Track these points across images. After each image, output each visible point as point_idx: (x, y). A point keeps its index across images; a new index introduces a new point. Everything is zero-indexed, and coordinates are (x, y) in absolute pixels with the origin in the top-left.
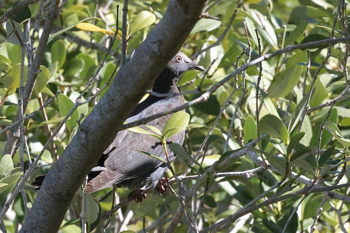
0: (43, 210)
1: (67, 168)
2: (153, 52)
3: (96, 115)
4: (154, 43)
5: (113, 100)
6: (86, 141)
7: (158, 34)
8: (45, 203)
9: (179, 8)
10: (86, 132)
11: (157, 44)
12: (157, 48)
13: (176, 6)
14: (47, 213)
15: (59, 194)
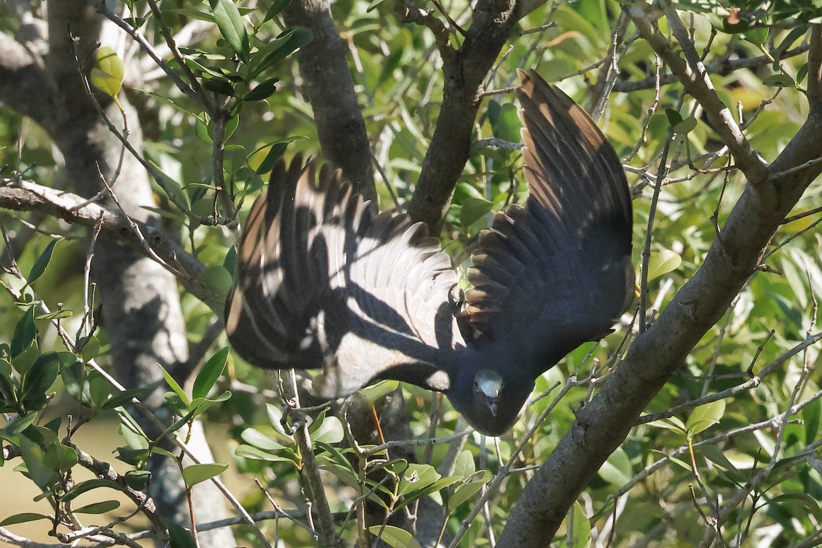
0: (520, 534)
1: (556, 476)
2: (686, 317)
3: (600, 403)
4: (687, 303)
5: (626, 382)
6: (586, 441)
7: (694, 291)
8: (523, 525)
9: (725, 255)
10: (586, 427)
11: (692, 305)
12: (691, 311)
13: (721, 253)
14: (525, 540)
15: (544, 514)
